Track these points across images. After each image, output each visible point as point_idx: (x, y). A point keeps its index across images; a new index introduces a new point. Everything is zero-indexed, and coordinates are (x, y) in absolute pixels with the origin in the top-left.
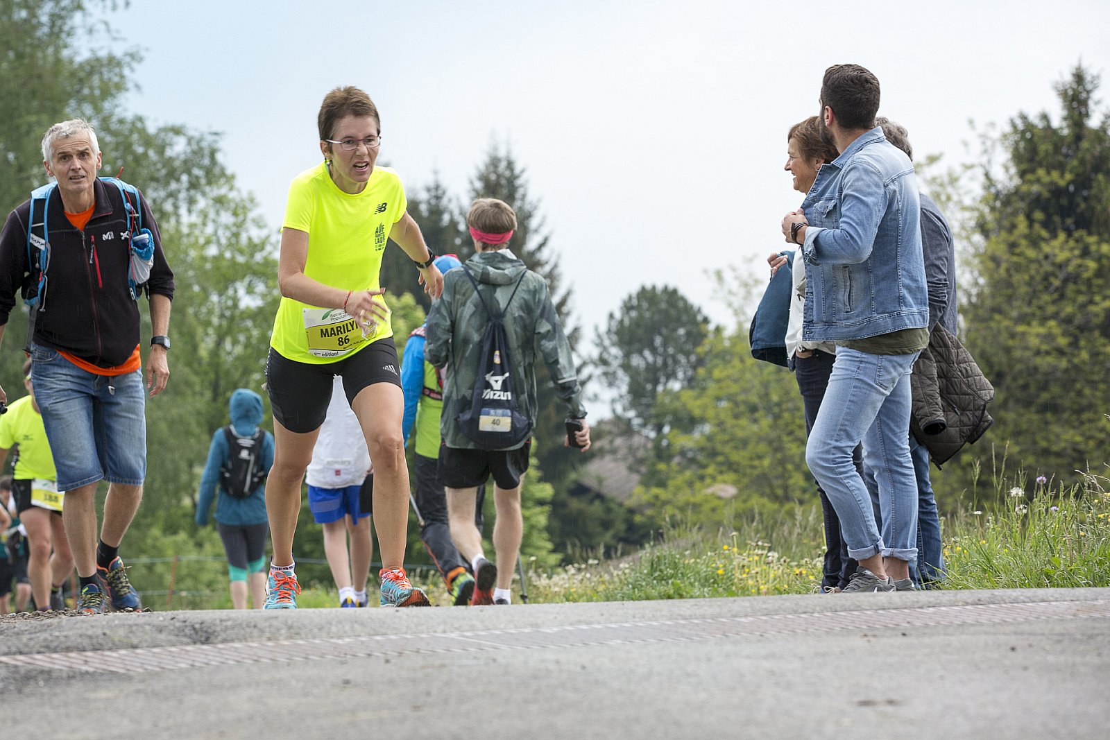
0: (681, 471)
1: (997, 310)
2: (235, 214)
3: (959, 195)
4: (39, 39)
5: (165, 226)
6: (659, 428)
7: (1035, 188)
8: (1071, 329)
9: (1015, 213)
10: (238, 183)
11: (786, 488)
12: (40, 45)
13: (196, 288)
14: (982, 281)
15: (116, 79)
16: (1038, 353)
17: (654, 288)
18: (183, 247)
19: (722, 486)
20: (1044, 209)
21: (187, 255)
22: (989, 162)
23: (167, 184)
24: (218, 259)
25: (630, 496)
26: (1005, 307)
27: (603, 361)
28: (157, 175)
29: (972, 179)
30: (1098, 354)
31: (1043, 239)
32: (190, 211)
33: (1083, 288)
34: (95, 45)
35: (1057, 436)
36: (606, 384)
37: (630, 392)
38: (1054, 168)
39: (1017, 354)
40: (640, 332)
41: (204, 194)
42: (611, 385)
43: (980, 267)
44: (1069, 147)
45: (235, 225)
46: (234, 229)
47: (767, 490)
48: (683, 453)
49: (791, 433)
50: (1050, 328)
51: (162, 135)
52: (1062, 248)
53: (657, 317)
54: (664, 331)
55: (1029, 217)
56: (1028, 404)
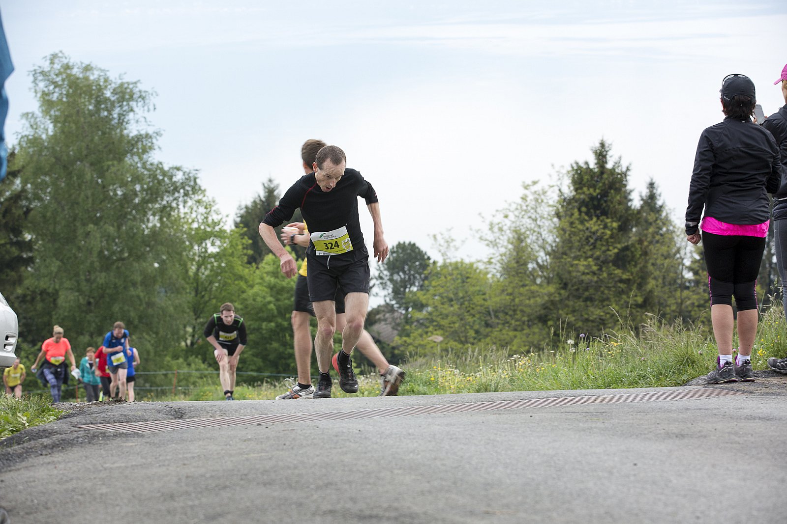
0: (416, 330)
1: (565, 253)
2: (206, 208)
3: (547, 199)
4: (113, 125)
5: (172, 213)
6: (407, 309)
7: (582, 196)
8: (599, 262)
9: (573, 208)
10: (207, 193)
11: (466, 337)
12: (113, 128)
13: (187, 243)
14: (557, 240)
15: (150, 144)
16: (584, 273)
17: (404, 243)
18: (181, 224)
19: (436, 336)
20: (587, 206)
21: (183, 227)
22: (561, 184)
23: (174, 194)
24: (198, 229)
25: (393, 341)
26: (568, 252)
27: (381, 278)
28: (169, 189)
29: (553, 192)
30: (611, 274)
31: (586, 220)
32: (184, 207)
33: (605, 243)
34: (140, 128)
35: (592, 312)
36: (381, 288)
37: (392, 292)
38: (591, 187)
39: (574, 274)
40: (398, 264)
41: (191, 198)
42: (384, 288)
43: (557, 233)
44: (598, 177)
45: (206, 213)
46: (205, 215)
47: (457, 339)
48: (418, 321)
49: (468, 311)
50: (589, 262)
51: (171, 171)
52: (594, 225)
53: (405, 257)
54: (409, 263)
55: (579, 210)
56: (579, 297)
